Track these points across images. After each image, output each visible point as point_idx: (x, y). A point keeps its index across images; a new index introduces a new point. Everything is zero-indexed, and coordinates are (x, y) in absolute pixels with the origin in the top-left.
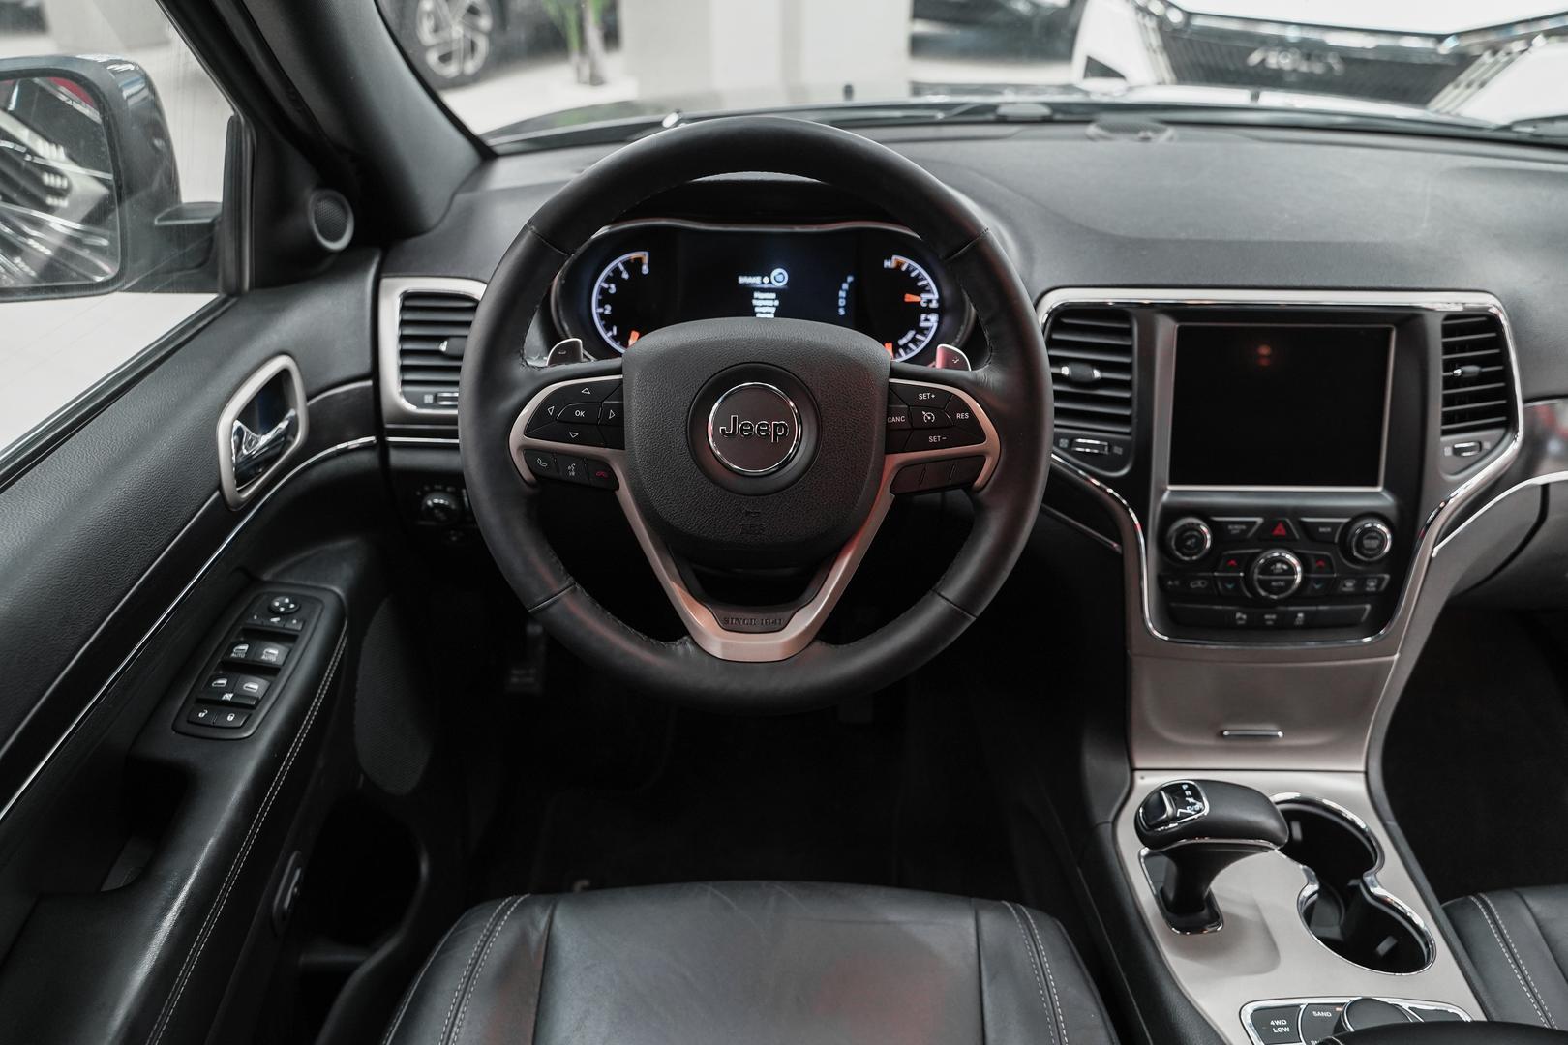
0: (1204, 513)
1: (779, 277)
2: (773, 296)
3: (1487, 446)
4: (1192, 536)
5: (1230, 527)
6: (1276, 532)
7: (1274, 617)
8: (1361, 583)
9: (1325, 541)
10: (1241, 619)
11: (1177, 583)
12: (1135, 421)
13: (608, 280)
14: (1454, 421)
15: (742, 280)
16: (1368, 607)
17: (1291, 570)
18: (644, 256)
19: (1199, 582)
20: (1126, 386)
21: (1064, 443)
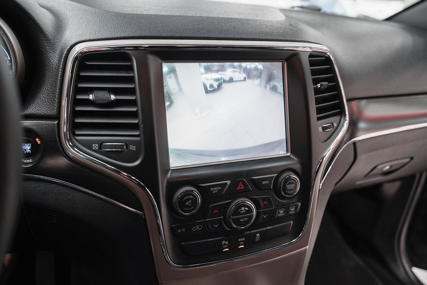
0: (195, 182)
3: (335, 125)
4: (190, 199)
5: (212, 189)
6: (239, 188)
7: (244, 239)
8: (287, 210)
10: (225, 244)
11: (183, 230)
12: (141, 126)
16: (291, 222)
17: (250, 210)
19: (198, 227)
20: (133, 103)
21: (95, 146)
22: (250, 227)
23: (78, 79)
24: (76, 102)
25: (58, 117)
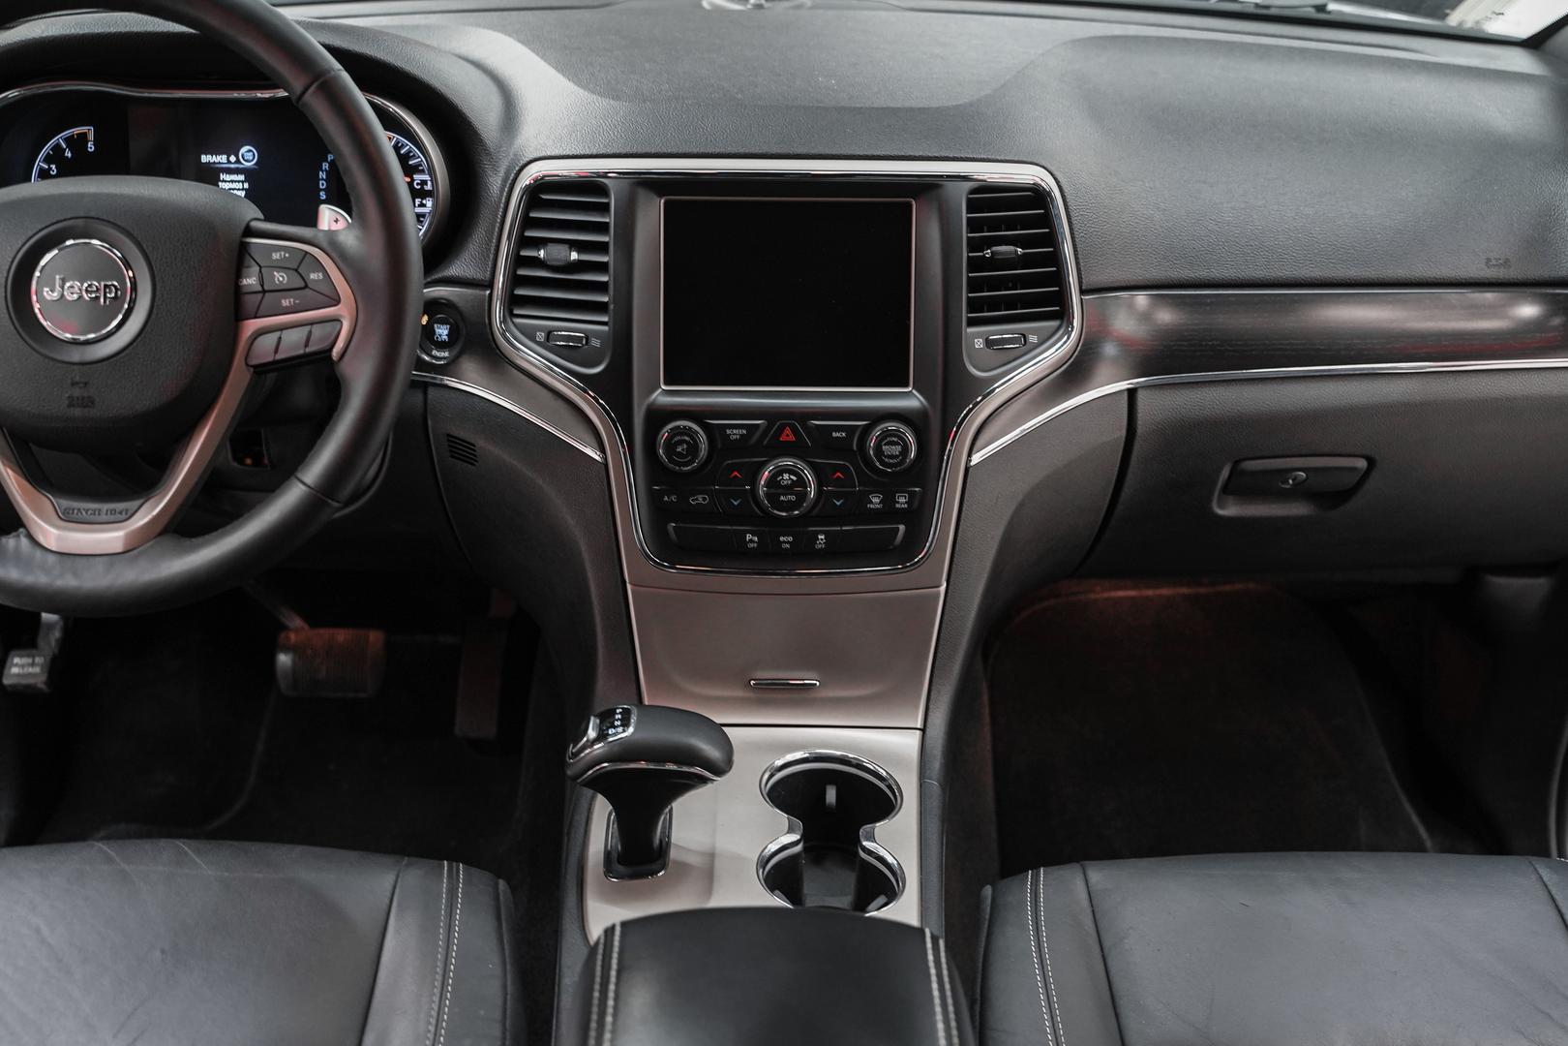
0: (697, 415)
1: (248, 155)
2: (242, 177)
3: (1033, 339)
4: (685, 441)
5: (728, 432)
6: (783, 438)
7: (790, 539)
8: (889, 500)
9: (840, 448)
10: (751, 541)
11: (673, 498)
12: (612, 307)
13: (48, 159)
14: (984, 310)
15: (205, 159)
16: (902, 527)
17: (801, 482)
18: (89, 131)
19: (700, 498)
20: (602, 268)
21: (541, 336)
22: (807, 519)
23: (528, 222)
24: (518, 261)
25: (490, 285)
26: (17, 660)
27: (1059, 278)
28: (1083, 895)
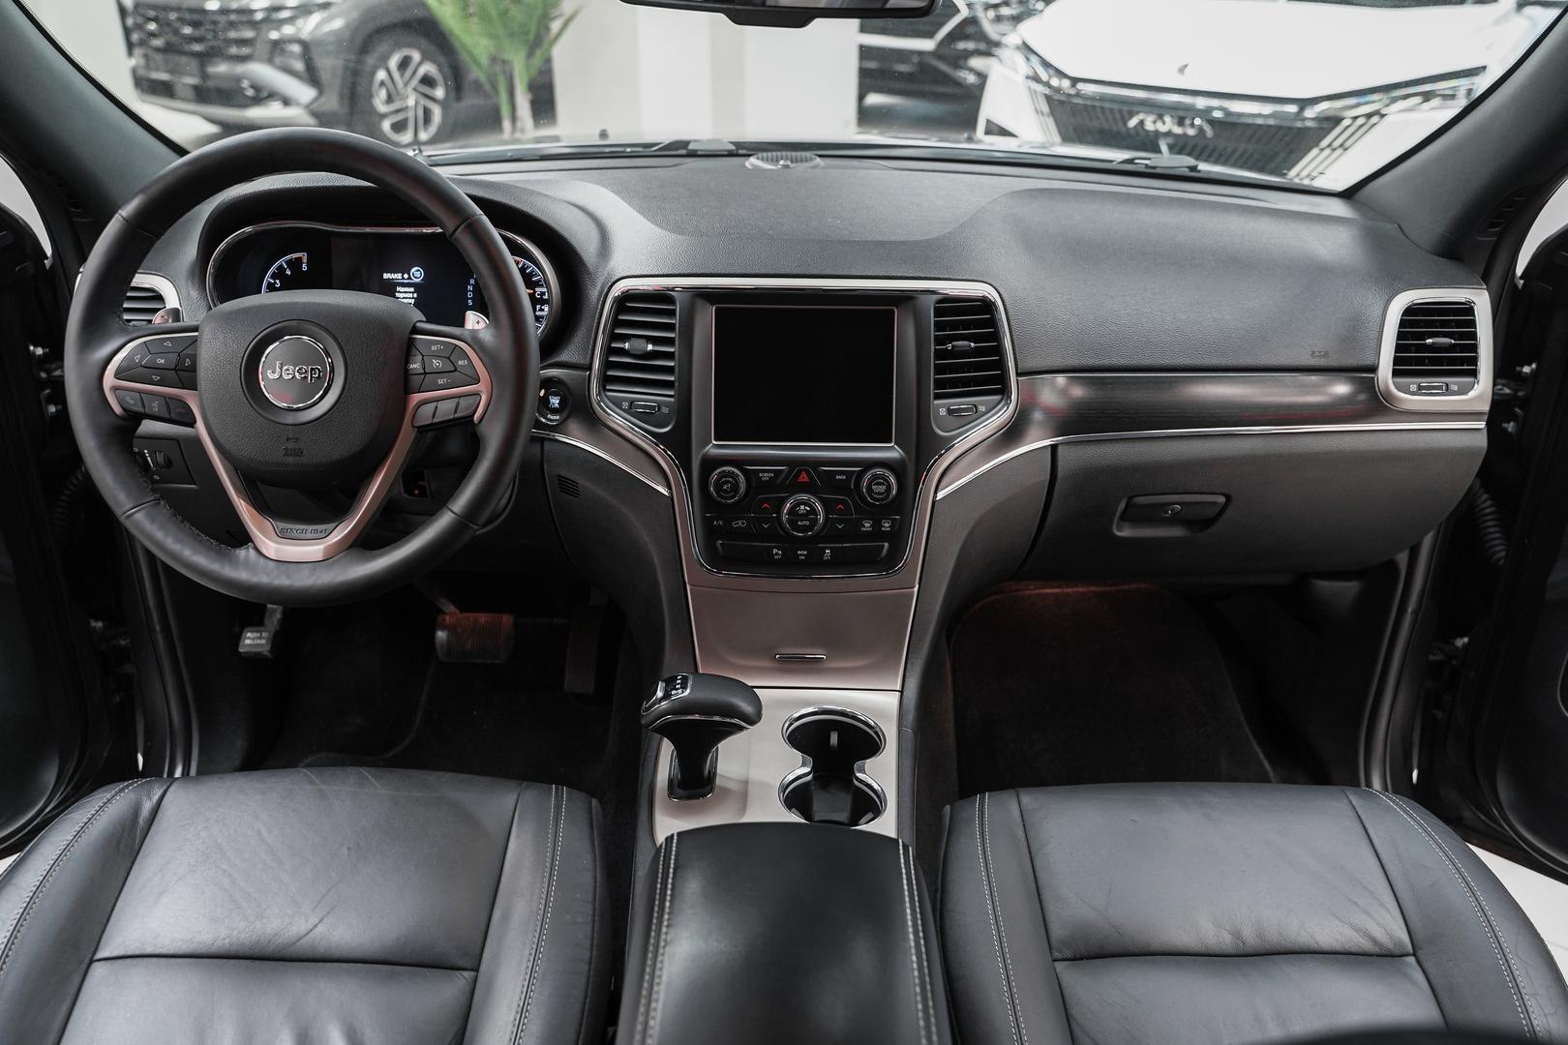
0: (738, 462)
1: (417, 274)
2: (412, 289)
3: (982, 409)
4: (729, 482)
5: (761, 475)
6: (800, 479)
7: (805, 553)
8: (877, 525)
9: (841, 488)
10: (777, 554)
11: (721, 523)
12: (677, 384)
13: (274, 276)
14: (947, 387)
15: (386, 276)
16: (886, 545)
17: (813, 511)
18: (304, 256)
19: (740, 522)
20: (670, 356)
21: (625, 405)
22: (816, 538)
23: (617, 323)
24: (610, 351)
25: (590, 368)
26: (249, 635)
27: (1001, 365)
28: (1016, 813)
